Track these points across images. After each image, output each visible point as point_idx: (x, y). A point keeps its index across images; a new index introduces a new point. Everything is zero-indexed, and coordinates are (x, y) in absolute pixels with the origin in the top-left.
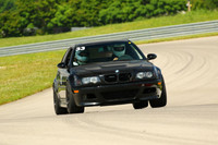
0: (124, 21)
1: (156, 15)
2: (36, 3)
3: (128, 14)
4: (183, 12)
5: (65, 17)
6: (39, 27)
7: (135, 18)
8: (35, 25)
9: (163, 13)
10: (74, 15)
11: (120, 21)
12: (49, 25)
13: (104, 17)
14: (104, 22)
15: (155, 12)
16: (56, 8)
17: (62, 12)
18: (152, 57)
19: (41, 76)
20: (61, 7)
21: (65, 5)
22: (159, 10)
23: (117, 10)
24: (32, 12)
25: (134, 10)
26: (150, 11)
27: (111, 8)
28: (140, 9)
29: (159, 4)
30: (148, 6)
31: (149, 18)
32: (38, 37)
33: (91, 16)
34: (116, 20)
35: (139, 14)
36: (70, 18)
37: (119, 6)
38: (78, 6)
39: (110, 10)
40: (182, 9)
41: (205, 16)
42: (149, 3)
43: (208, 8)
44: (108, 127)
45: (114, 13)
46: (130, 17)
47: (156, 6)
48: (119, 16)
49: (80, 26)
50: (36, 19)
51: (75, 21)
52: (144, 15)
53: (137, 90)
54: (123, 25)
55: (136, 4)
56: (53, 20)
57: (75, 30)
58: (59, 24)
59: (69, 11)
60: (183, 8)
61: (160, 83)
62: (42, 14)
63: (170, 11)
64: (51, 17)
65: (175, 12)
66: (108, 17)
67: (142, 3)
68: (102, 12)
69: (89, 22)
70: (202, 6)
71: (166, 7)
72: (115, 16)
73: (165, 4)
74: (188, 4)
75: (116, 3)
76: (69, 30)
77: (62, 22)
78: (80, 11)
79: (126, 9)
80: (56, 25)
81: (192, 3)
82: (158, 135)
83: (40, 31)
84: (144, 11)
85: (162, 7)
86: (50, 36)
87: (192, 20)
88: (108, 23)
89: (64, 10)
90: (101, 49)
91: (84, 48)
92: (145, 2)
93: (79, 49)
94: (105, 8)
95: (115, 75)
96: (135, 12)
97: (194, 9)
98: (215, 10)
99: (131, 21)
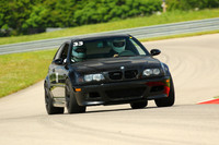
0: (100, 22)
1: (132, 16)
2: (11, 4)
3: (104, 15)
4: (159, 13)
5: (40, 18)
6: (14, 28)
7: (110, 18)
8: (10, 26)
9: (138, 14)
10: (49, 16)
11: (95, 22)
12: (24, 26)
13: (79, 18)
14: (79, 23)
15: (131, 12)
16: (31, 9)
17: (37, 13)
18: (156, 52)
19: (16, 76)
20: (36, 8)
21: (40, 5)
22: (134, 11)
23: (92, 11)
24: (6, 13)
25: (109, 10)
26: (125, 12)
27: (86, 8)
28: (116, 9)
29: (135, 4)
30: (123, 7)
31: (125, 18)
32: (13, 38)
33: (66, 16)
34: (91, 21)
35: (114, 15)
36: (45, 19)
37: (94, 7)
38: (53, 7)
39: (85, 11)
40: (158, 10)
41: (180, 17)
42: (124, 3)
43: (183, 9)
44: (83, 128)
45: (89, 14)
46: (106, 17)
47: (131, 7)
48: (95, 17)
49: (55, 26)
50: (10, 19)
51: (50, 22)
52: (119, 16)
53: (145, 88)
54: (98, 25)
55: (111, 5)
56: (28, 21)
57: (50, 31)
58: (34, 25)
59: (44, 12)
60: (158, 8)
61: (168, 81)
62: (16, 15)
63: (145, 12)
64: (25, 18)
65: (150, 13)
66: (83, 18)
67: (117, 4)
68: (78, 13)
69: (64, 23)
70: (177, 7)
71: (142, 8)
72: (90, 17)
73: (140, 5)
74: (164, 5)
75: (92, 4)
76: (44, 31)
77: (36, 23)
78: (56, 12)
79: (101, 9)
80: (31, 26)
81: (167, 3)
82: (133, 136)
83: (14, 32)
84: (120, 12)
85: (137, 7)
86: (25, 37)
87: (167, 21)
88: (84, 24)
89: (39, 11)
91: (81, 43)
92: (120, 3)
93: (76, 44)
94: (80, 9)
95: (121, 72)
96: (111, 13)
97: (169, 10)
98: (191, 11)
99: (106, 21)
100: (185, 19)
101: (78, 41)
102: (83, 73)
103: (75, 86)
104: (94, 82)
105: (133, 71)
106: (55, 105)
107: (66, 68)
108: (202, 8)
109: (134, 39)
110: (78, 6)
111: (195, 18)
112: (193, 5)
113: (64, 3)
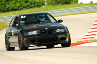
0: (17, 10)
1: (31, 7)
3: (19, 7)
4: (43, 6)
7: (22, 9)
9: (34, 7)
11: (15, 10)
13: (8, 8)
14: (8, 10)
15: (31, 6)
22: (33, 5)
23: (14, 5)
26: (29, 6)
28: (25, 5)
29: (33, 3)
30: (28, 3)
31: (28, 9)
33: (2, 8)
34: (13, 10)
35: (24, 7)
37: (15, 4)
39: (11, 5)
40: (43, 5)
41: (53, 8)
43: (54, 5)
45: (13, 6)
46: (20, 8)
47: (31, 4)
48: (15, 8)
52: (26, 7)
54: (16, 12)
61: (68, 35)
63: (37, 6)
65: (39, 6)
66: (10, 8)
68: (7, 6)
70: (52, 4)
71: (36, 4)
72: (13, 8)
73: (35, 3)
74: (46, 3)
75: (14, 2)
79: (18, 5)
81: (47, 2)
85: (34, 4)
87: (47, 10)
88: (10, 11)
90: (34, 17)
91: (25, 17)
92: (26, 2)
93: (22, 17)
94: (9, 4)
95: (46, 31)
96: (22, 6)
97: (48, 5)
98: (57, 6)
99: (20, 10)
100: (55, 9)
101: (23, 15)
102: (27, 31)
103: (24, 37)
104: (33, 35)
105: (52, 30)
106: (11, 46)
107: (18, 29)
108: (62, 4)
109: (50, 15)
110: (8, 3)
111: (60, 9)
112: (58, 3)
113: (1, 1)
